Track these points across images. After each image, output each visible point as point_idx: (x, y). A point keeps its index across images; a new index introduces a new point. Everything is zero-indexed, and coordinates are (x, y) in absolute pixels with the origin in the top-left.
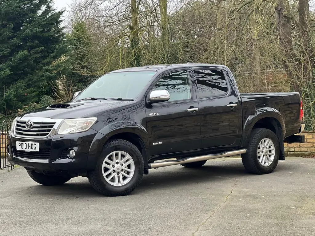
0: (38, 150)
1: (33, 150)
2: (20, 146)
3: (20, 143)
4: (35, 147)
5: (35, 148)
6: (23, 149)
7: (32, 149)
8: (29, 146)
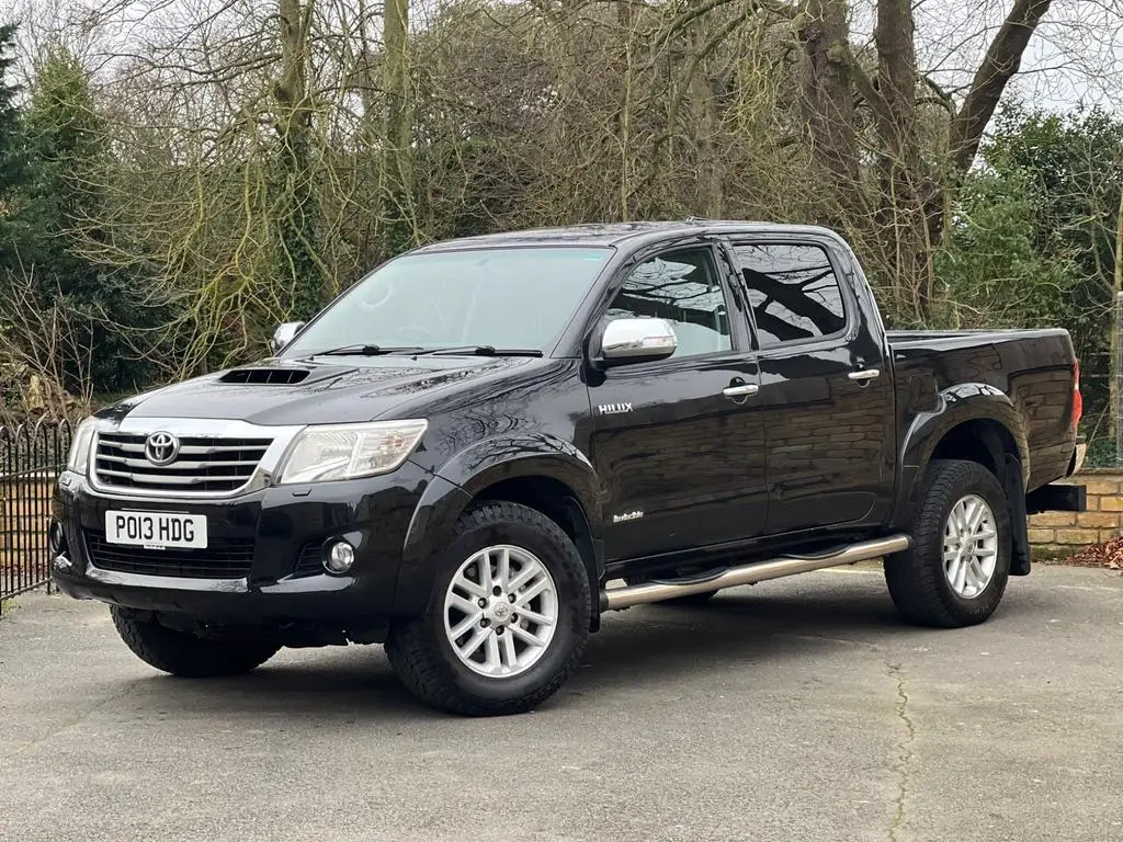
0: (201, 542)
1: (182, 544)
2: (122, 527)
3: (122, 518)
4: (192, 533)
5: (189, 536)
6: (136, 541)
7: (174, 539)
8: (162, 528)
